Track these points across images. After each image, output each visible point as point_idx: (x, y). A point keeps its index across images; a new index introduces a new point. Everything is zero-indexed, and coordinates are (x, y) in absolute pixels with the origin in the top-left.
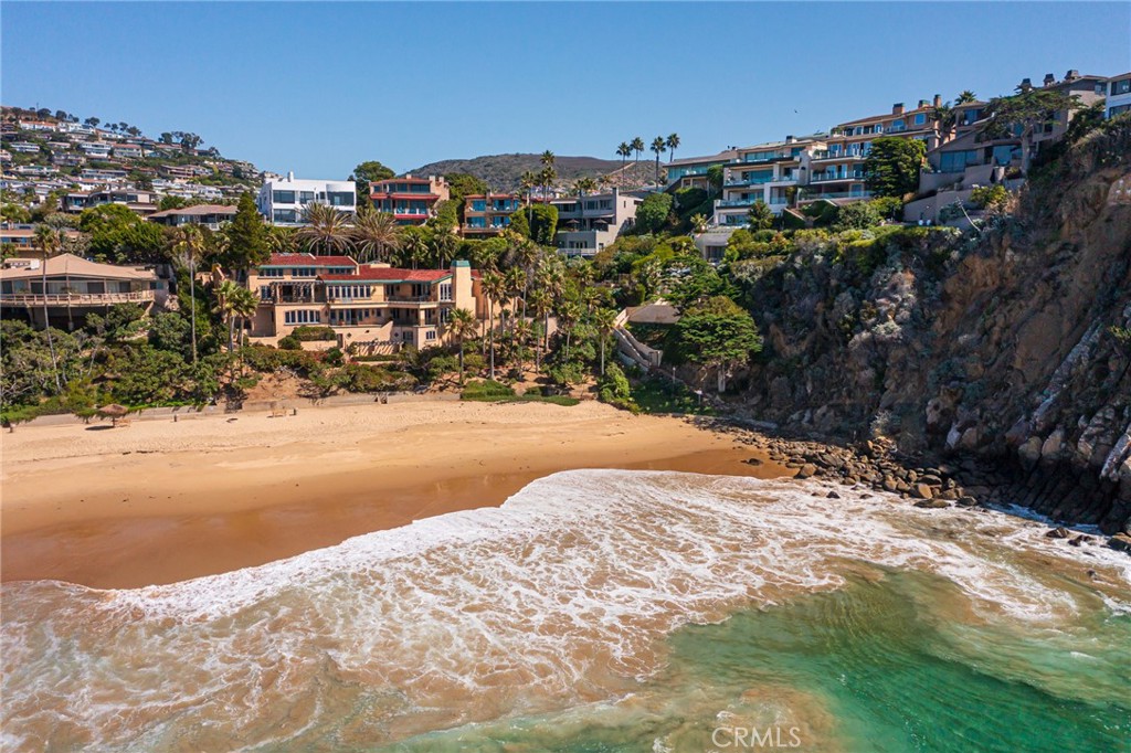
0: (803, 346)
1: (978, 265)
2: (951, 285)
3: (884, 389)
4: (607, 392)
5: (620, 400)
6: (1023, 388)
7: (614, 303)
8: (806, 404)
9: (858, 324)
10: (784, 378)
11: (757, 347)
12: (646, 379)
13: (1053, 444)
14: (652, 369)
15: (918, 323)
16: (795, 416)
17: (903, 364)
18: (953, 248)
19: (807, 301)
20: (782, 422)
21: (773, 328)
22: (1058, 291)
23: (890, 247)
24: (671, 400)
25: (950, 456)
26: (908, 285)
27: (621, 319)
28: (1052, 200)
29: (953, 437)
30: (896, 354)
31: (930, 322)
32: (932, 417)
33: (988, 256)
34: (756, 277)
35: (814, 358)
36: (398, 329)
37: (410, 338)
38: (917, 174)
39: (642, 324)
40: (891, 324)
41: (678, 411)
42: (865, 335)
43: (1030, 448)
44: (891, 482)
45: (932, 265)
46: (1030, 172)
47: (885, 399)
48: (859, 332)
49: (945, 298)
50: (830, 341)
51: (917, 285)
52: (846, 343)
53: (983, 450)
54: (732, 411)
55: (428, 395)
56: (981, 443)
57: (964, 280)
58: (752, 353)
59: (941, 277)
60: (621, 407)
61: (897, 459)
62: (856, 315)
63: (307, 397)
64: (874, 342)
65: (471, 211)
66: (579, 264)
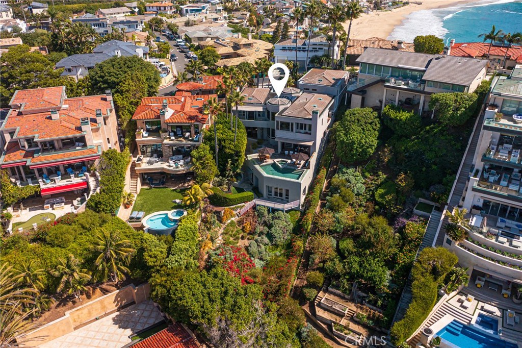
65: (143, 137)
66: (283, 227)
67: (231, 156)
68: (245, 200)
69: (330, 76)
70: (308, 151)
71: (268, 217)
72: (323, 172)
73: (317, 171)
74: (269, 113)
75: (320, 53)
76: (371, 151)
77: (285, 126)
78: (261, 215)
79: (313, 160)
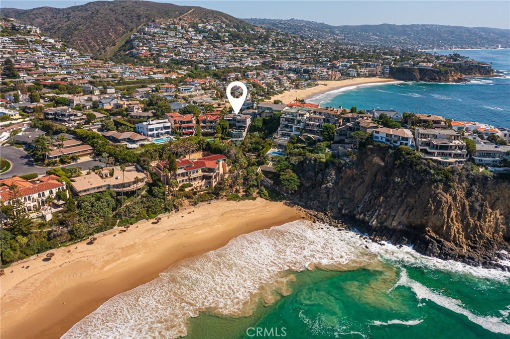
0: (310, 184)
1: (348, 171)
2: (343, 175)
3: (329, 199)
4: (263, 195)
5: (266, 197)
6: (357, 201)
7: (257, 164)
8: (311, 199)
9: (323, 183)
10: (306, 193)
11: (299, 184)
12: (270, 189)
13: (362, 216)
14: (271, 186)
15: (336, 183)
16: (309, 202)
17: (333, 193)
18: (343, 166)
19: (310, 173)
20: (306, 203)
21: (302, 178)
22: (364, 181)
23: (329, 163)
24: (278, 197)
25: (343, 215)
26: (334, 174)
27: (259, 170)
28: (363, 158)
29: (343, 211)
30: (332, 191)
31: (338, 182)
32: (339, 206)
33: (350, 170)
34: (296, 163)
35: (313, 188)
36: (206, 181)
37: (210, 183)
38: (334, 136)
39: (266, 171)
40: (331, 184)
41: (281, 200)
42: (325, 185)
43: (357, 217)
44: (333, 224)
45: (339, 170)
46: (359, 148)
47: (330, 201)
48: (324, 185)
49: (342, 178)
50: (317, 185)
51: (336, 174)
52: (321, 187)
53: (349, 214)
54: (293, 199)
55: (220, 200)
56: (349, 213)
57: (345, 174)
58: (298, 186)
59: (340, 172)
60: (267, 200)
61: (332, 217)
62: (323, 180)
63: (192, 205)
64: (326, 187)
65: (202, 124)
66: (239, 143)
67: (224, 128)
68: (229, 139)
69: (251, 111)
70: (245, 127)
71: (235, 142)
72: (249, 133)
73: (247, 133)
74: (234, 119)
75: (250, 106)
76: (261, 127)
77: (239, 122)
78: (233, 142)
79: (246, 130)
